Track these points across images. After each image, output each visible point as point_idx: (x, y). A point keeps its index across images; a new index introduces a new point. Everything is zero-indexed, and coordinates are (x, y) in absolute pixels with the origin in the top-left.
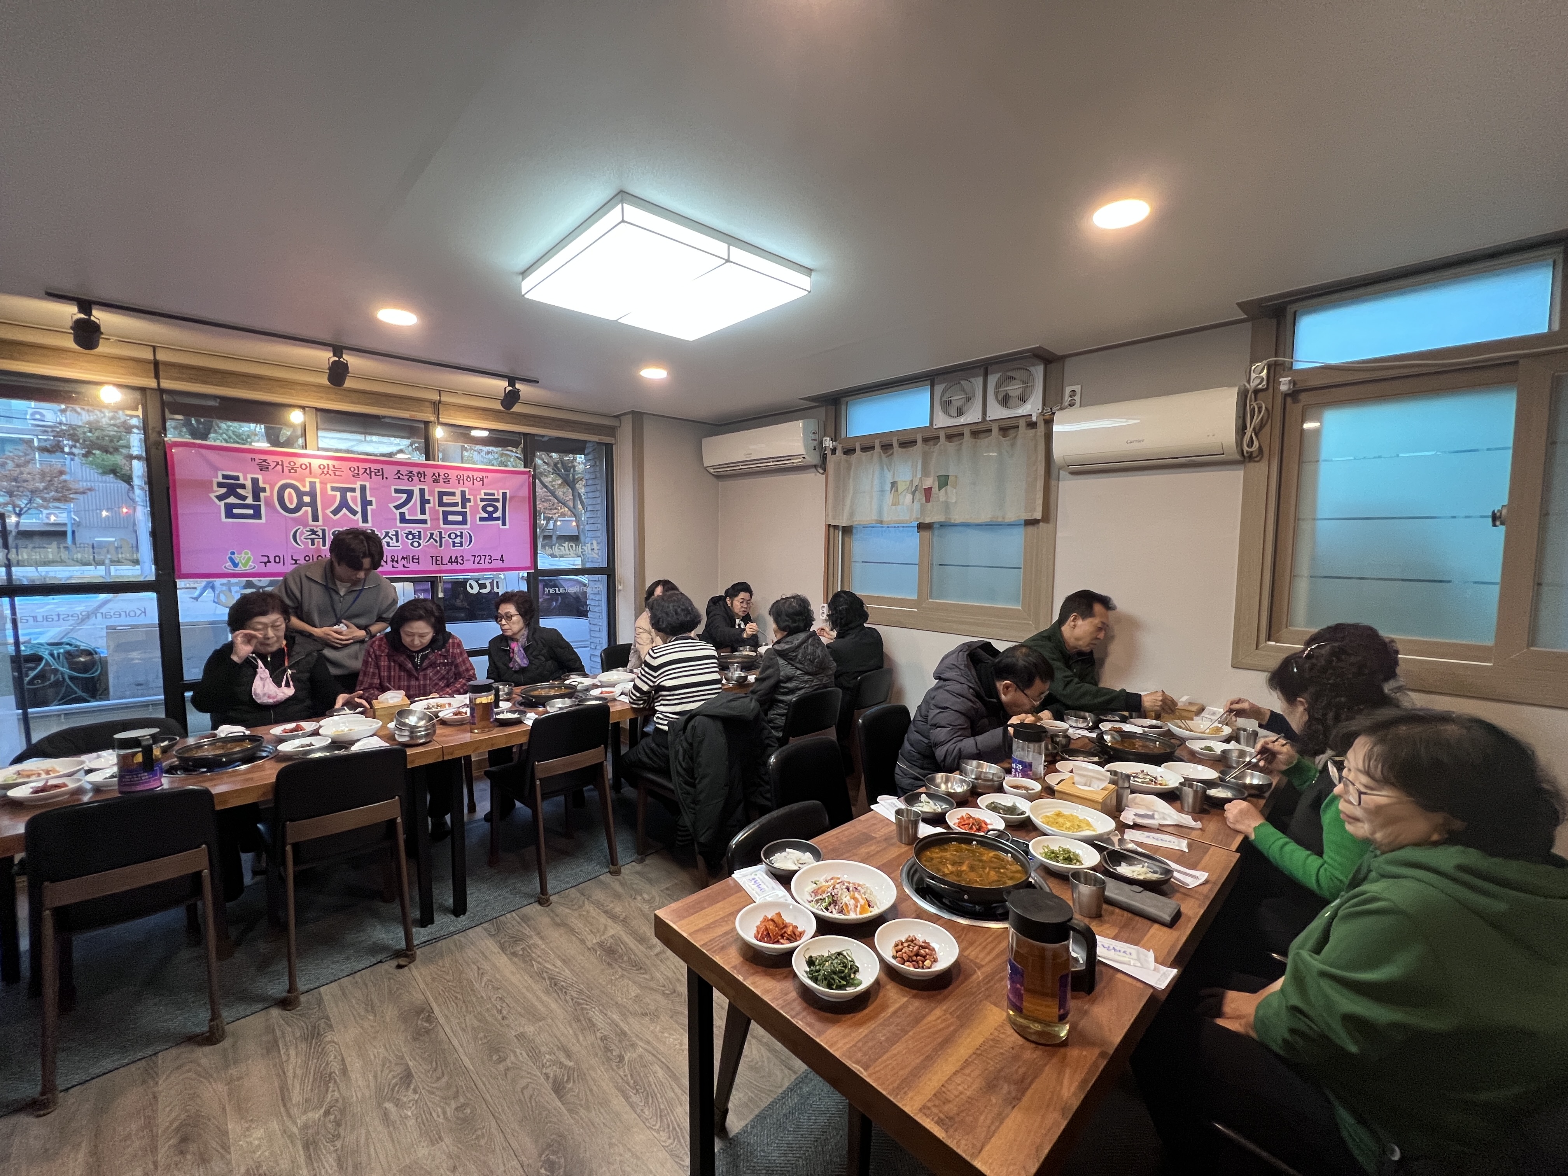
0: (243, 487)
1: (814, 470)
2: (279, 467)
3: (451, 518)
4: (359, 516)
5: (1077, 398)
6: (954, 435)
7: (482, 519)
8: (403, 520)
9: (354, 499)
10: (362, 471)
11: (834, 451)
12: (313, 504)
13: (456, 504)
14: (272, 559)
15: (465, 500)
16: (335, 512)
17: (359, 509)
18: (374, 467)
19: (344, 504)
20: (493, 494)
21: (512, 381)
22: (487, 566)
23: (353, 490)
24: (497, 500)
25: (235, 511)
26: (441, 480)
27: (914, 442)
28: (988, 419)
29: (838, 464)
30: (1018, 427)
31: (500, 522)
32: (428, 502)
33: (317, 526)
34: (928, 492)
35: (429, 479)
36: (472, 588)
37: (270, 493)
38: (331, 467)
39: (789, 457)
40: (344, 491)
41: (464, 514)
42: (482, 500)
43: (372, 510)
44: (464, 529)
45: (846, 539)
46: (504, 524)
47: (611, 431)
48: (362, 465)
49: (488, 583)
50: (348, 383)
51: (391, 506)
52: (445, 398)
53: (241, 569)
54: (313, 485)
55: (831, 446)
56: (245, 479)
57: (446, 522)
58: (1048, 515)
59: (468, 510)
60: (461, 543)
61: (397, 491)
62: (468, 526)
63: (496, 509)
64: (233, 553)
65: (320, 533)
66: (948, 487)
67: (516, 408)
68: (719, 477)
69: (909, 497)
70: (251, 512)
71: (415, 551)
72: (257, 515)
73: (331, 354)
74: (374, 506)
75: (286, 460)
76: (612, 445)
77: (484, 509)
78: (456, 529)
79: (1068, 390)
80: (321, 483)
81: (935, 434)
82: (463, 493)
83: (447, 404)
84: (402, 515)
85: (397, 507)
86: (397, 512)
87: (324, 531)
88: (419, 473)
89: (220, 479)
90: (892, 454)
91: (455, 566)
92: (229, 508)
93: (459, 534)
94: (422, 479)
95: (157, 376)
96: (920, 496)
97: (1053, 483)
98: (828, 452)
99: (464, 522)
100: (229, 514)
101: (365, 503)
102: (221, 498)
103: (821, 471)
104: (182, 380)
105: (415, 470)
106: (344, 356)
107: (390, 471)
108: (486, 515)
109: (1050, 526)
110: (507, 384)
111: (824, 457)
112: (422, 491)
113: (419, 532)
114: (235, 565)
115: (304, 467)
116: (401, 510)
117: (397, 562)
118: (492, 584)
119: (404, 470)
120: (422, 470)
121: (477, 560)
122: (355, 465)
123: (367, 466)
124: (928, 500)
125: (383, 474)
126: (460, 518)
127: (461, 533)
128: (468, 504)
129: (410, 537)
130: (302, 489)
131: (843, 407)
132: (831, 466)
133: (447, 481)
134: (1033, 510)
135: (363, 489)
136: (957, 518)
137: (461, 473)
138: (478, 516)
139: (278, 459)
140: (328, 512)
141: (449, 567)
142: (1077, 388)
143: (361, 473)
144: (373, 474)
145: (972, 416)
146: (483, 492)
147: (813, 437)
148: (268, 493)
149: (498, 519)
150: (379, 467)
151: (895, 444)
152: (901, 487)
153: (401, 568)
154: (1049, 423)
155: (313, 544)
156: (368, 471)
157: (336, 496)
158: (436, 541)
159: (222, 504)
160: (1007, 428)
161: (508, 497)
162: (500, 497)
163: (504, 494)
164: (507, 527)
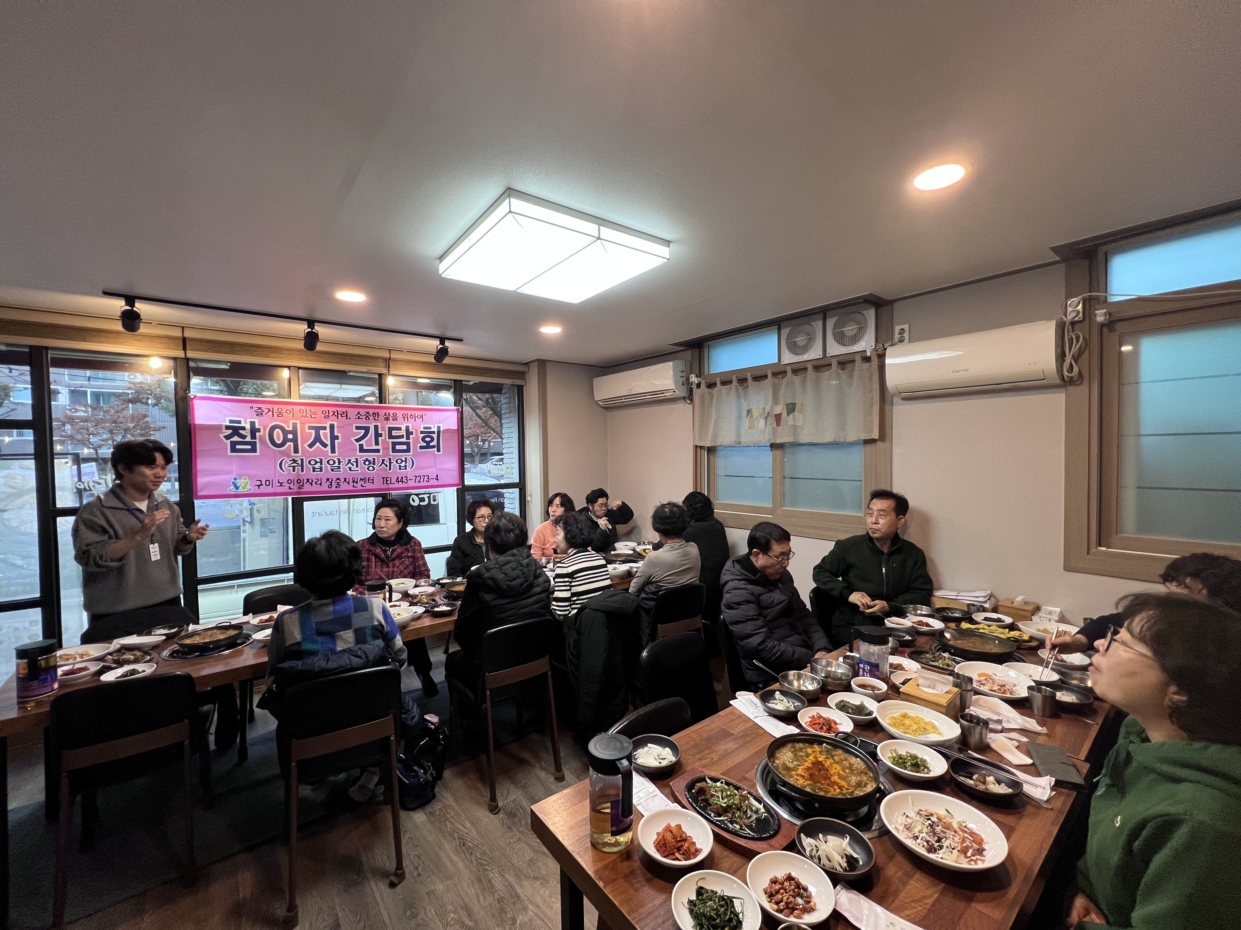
0: (244, 428)
1: (683, 401)
2: (271, 413)
3: (398, 447)
4: (329, 448)
5: (906, 335)
6: (799, 370)
7: (421, 447)
8: (362, 450)
9: (325, 435)
10: (331, 413)
11: (699, 385)
12: (295, 440)
13: (402, 437)
14: (263, 483)
15: (409, 433)
16: (311, 446)
17: (329, 443)
18: (340, 410)
19: (318, 439)
20: (430, 428)
21: (442, 340)
22: (425, 484)
23: (325, 428)
24: (434, 432)
25: (238, 447)
26: (391, 419)
27: (765, 377)
28: (828, 355)
29: (702, 396)
30: (854, 361)
31: (436, 449)
32: (381, 435)
33: (297, 457)
34: (778, 418)
35: (381, 417)
36: (414, 501)
37: (263, 433)
38: (308, 412)
39: (662, 392)
40: (318, 429)
41: (408, 444)
42: (422, 432)
43: (338, 443)
44: (408, 456)
45: (711, 457)
46: (439, 450)
47: (522, 375)
48: (331, 409)
49: (426, 496)
50: (319, 347)
51: (353, 439)
52: (394, 355)
53: (241, 490)
54: (295, 425)
55: (696, 382)
56: (246, 422)
57: (394, 450)
58: (884, 435)
59: (411, 441)
60: (406, 466)
61: (357, 428)
62: (411, 453)
63: (432, 439)
64: (235, 479)
65: (299, 462)
66: (796, 413)
67: (447, 361)
68: (607, 408)
69: (762, 422)
70: (249, 447)
71: (371, 473)
72: (254, 450)
73: (307, 327)
74: (340, 440)
75: (276, 407)
76: (522, 386)
77: (424, 439)
78: (402, 456)
79: (897, 329)
80: (301, 423)
81: (783, 369)
82: (407, 428)
83: (395, 360)
84: (361, 446)
85: (357, 440)
86: (357, 444)
87: (302, 460)
88: (374, 413)
89: (228, 424)
90: (747, 386)
91: (400, 485)
92: (233, 444)
93: (404, 459)
94: (376, 418)
95: (185, 349)
96: (772, 421)
97: (887, 408)
98: (694, 386)
99: (408, 450)
100: (233, 450)
101: (334, 438)
102: (227, 437)
103: (689, 402)
104: (203, 350)
105: (371, 411)
106: (315, 328)
107: (352, 413)
108: (425, 444)
109: (887, 444)
110: (438, 342)
111: (691, 391)
112: (376, 427)
113: (374, 459)
114: (237, 488)
115: (288, 412)
116: (360, 443)
117: (357, 482)
118: (429, 498)
119: (363, 412)
120: (376, 411)
121: (418, 479)
122: (326, 409)
123: (335, 409)
124: (778, 424)
125: (347, 416)
126: (405, 447)
127: (406, 459)
128: (411, 436)
129: (367, 463)
130: (287, 429)
131: (706, 350)
132: (696, 398)
133: (395, 419)
134: (871, 431)
135: (332, 427)
136: (804, 439)
137: (406, 412)
138: (419, 445)
139: (270, 406)
140: (306, 445)
141: (397, 485)
142: (906, 327)
143: (330, 415)
144: (339, 415)
145: (815, 353)
146: (422, 426)
147: (682, 374)
148: (262, 433)
149: (433, 447)
150: (344, 410)
151: (750, 378)
152: (756, 413)
153: (360, 488)
154: (881, 357)
155: (294, 471)
156: (336, 414)
157: (311, 433)
158: (386, 466)
159: (228, 442)
160: (845, 363)
161: (441, 429)
162: (436, 430)
163: (439, 427)
164: (441, 453)
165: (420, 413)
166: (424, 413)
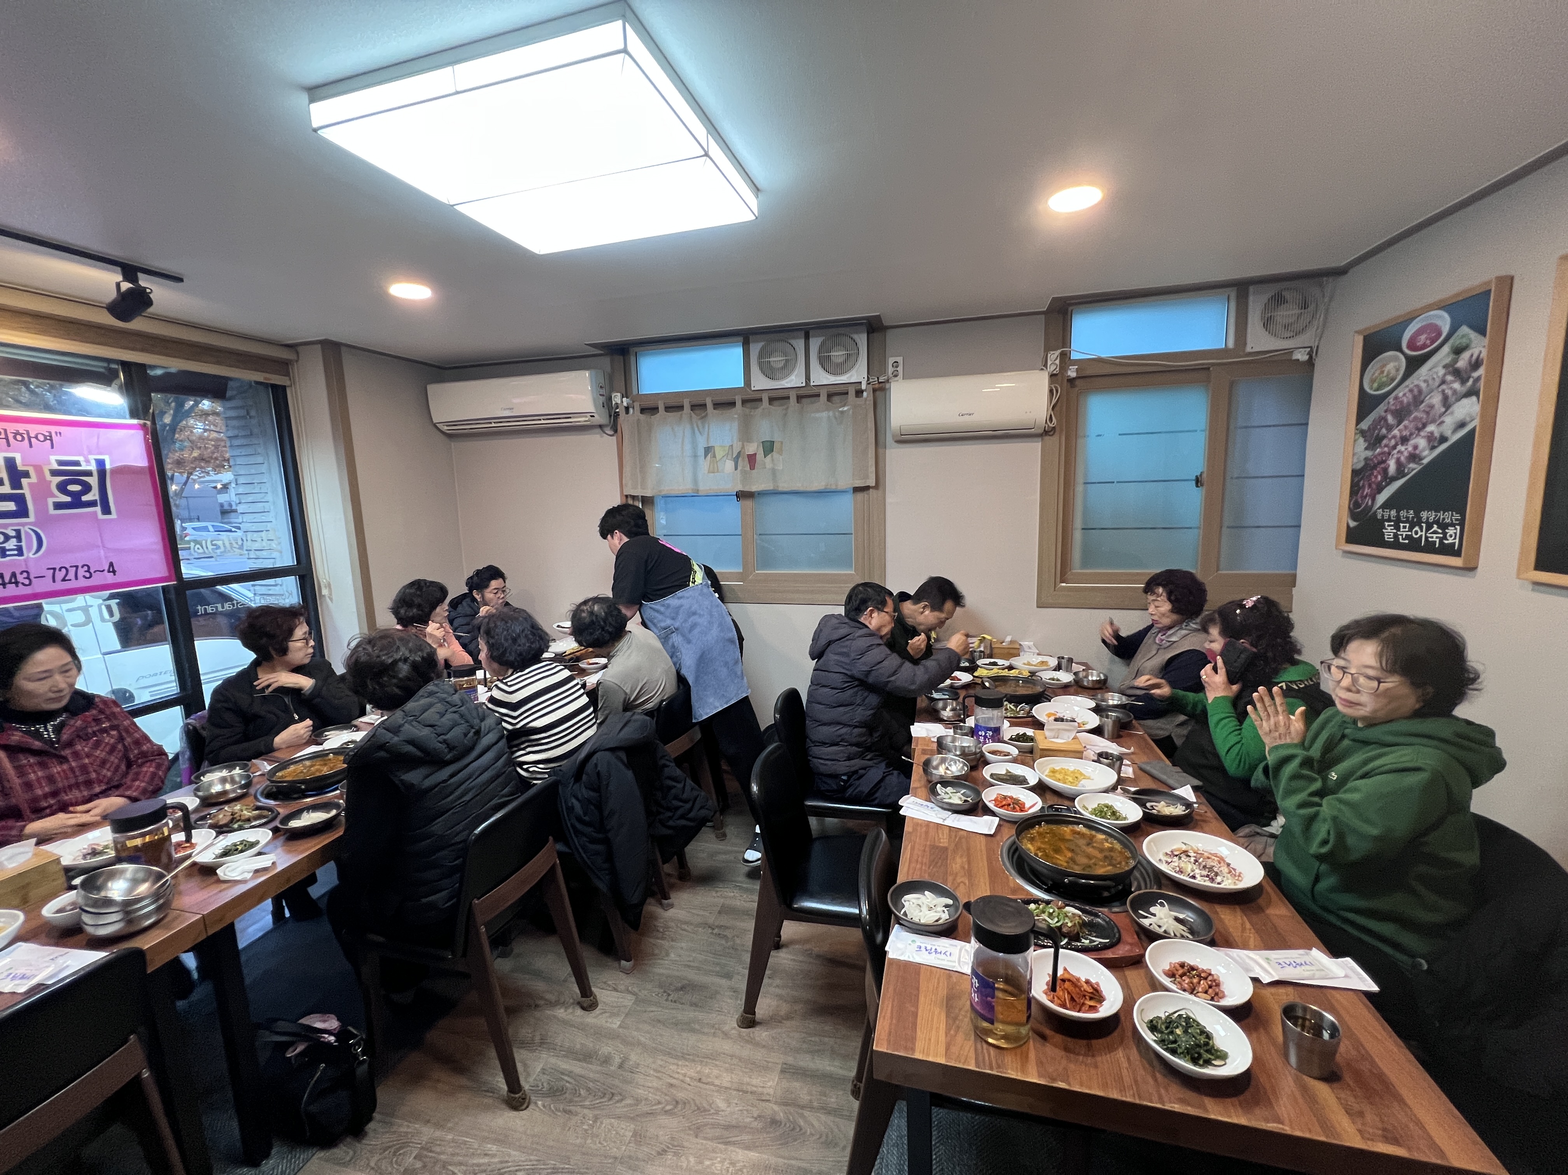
1: (599, 430)
5: (900, 369)
6: (778, 398)
7: (58, 506)
11: (628, 409)
15: (16, 474)
20: (77, 463)
22: (82, 583)
24: (89, 474)
27: (732, 404)
28: (812, 384)
29: (635, 426)
30: (847, 393)
31: (98, 509)
34: (752, 459)
39: (568, 415)
41: (20, 500)
42: (54, 473)
44: (24, 525)
46: (106, 510)
47: (284, 366)
55: (623, 404)
58: (879, 484)
59: (26, 491)
62: (31, 519)
63: (87, 488)
66: (774, 453)
69: (729, 465)
76: (284, 388)
77: (62, 488)
79: (891, 361)
81: (757, 396)
82: (10, 461)
90: (706, 415)
93: (13, 534)
96: (744, 464)
97: (881, 451)
98: (620, 411)
99: (22, 512)
103: (611, 433)
108: (68, 499)
109: (880, 492)
110: (116, 276)
111: (614, 416)
121: (60, 575)
124: (752, 467)
126: (7, 506)
127: (18, 532)
128: (24, 481)
131: (633, 359)
132: (625, 427)
134: (866, 477)
136: (783, 486)
138: (50, 501)
142: (900, 359)
145: (794, 380)
146: (53, 459)
147: (601, 392)
149: (92, 504)
151: (710, 406)
152: (719, 453)
154: (880, 391)
160: (836, 394)
161: (108, 466)
162: (93, 467)
163: (101, 463)
164: (114, 516)
165: (44, 429)
166: (53, 429)
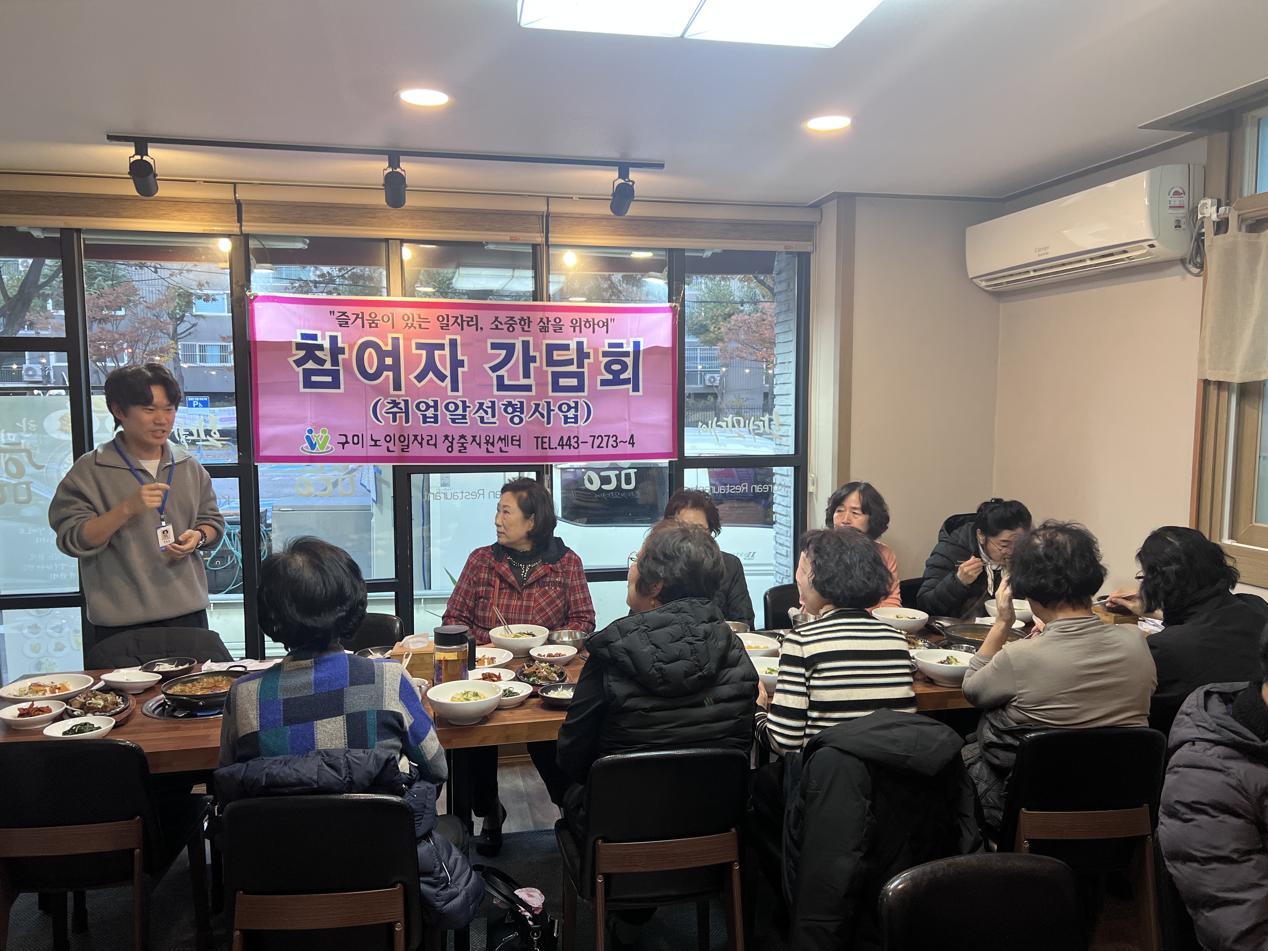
0: (321, 347)
2: (359, 321)
3: (563, 382)
4: (448, 381)
7: (604, 383)
8: (502, 386)
9: (442, 357)
10: (452, 320)
12: (395, 368)
13: (570, 362)
14: (350, 440)
16: (420, 378)
17: (447, 373)
18: (466, 313)
19: (430, 366)
20: (621, 345)
21: (624, 169)
22: (611, 451)
23: (441, 347)
24: (627, 354)
25: (314, 379)
26: (551, 328)
29: (1230, 254)
31: (630, 386)
32: (534, 359)
33: (399, 396)
35: (535, 327)
36: (591, 482)
37: (349, 356)
38: (416, 318)
40: (431, 348)
41: (580, 376)
42: (605, 354)
43: (463, 372)
44: (580, 397)
45: (1249, 411)
46: (636, 389)
47: (807, 231)
48: (452, 312)
49: (612, 474)
50: (411, 201)
51: (487, 366)
52: (556, 208)
53: (319, 451)
54: (396, 340)
55: (1214, 217)
56: (323, 338)
57: (557, 388)
59: (585, 370)
60: (576, 417)
61: (495, 346)
62: (586, 393)
63: (625, 367)
64: (310, 431)
65: (402, 405)
68: (1000, 296)
70: (329, 379)
71: (515, 429)
72: (335, 384)
73: (387, 164)
74: (466, 369)
75: (367, 310)
76: (808, 255)
77: (608, 367)
78: (569, 398)
80: (404, 339)
82: (580, 345)
83: (559, 216)
84: (500, 378)
85: (494, 369)
86: (494, 375)
87: (406, 402)
88: (522, 319)
89: (299, 340)
91: (566, 451)
92: (308, 373)
93: (573, 405)
94: (526, 327)
95: (240, 220)
100: (308, 384)
101: (456, 364)
102: (299, 363)
104: (263, 220)
105: (517, 315)
106: (401, 165)
107: (486, 318)
108: (611, 377)
110: (616, 174)
112: (526, 344)
113: (522, 403)
114: (313, 446)
115: (386, 319)
116: (499, 373)
117: (492, 444)
118: (618, 477)
119: (503, 316)
120: (525, 314)
121: (597, 442)
122: (443, 312)
123: (457, 312)
125: (477, 324)
126: (574, 382)
127: (576, 403)
128: (586, 361)
129: (510, 410)
130: (384, 348)
132: (1213, 258)
133: (558, 329)
135: (453, 343)
137: (576, 315)
138: (599, 378)
139: (358, 310)
140: (412, 377)
141: (559, 452)
143: (450, 323)
144: (465, 323)
146: (606, 342)
148: (346, 356)
149: (627, 381)
150: (472, 313)
153: (497, 453)
155: (394, 421)
156: (459, 321)
157: (421, 355)
158: (543, 416)
159: (300, 370)
161: (642, 348)
162: (630, 349)
163: (637, 344)
164: (640, 393)
165: (602, 317)
166: (609, 316)
